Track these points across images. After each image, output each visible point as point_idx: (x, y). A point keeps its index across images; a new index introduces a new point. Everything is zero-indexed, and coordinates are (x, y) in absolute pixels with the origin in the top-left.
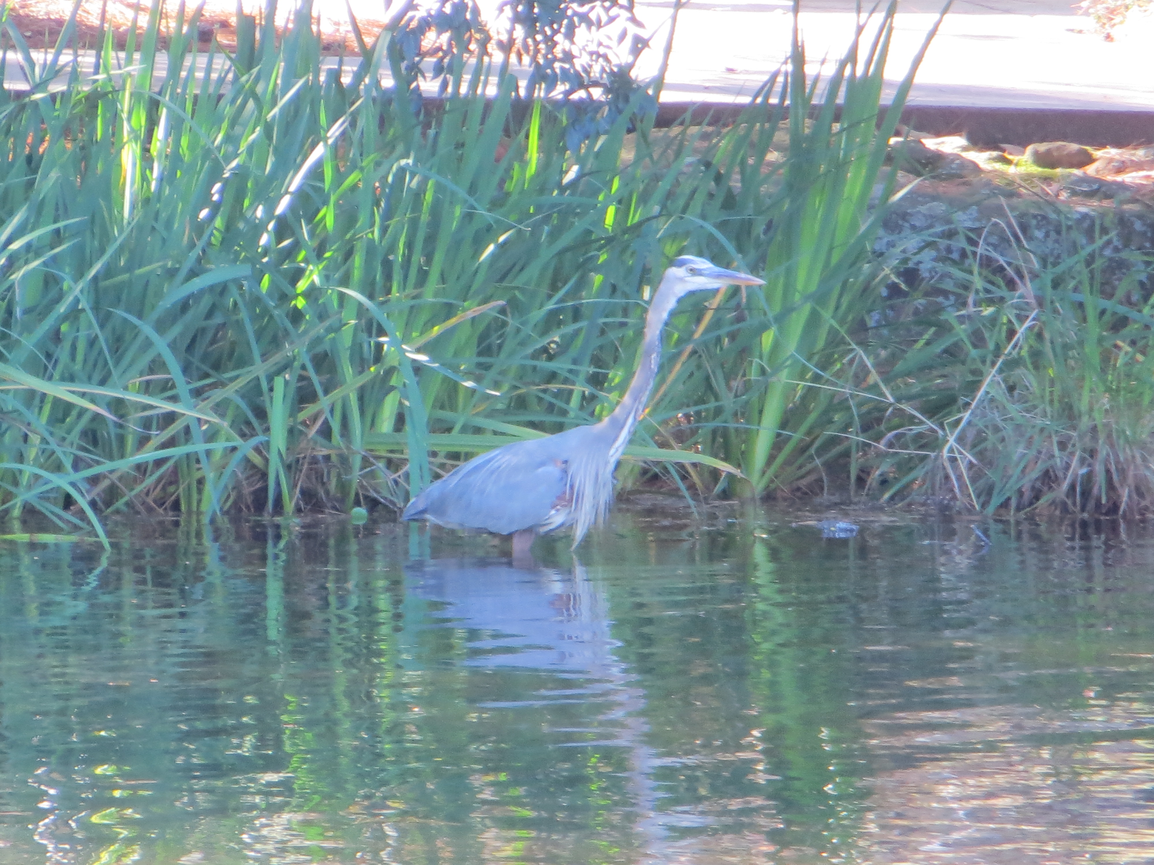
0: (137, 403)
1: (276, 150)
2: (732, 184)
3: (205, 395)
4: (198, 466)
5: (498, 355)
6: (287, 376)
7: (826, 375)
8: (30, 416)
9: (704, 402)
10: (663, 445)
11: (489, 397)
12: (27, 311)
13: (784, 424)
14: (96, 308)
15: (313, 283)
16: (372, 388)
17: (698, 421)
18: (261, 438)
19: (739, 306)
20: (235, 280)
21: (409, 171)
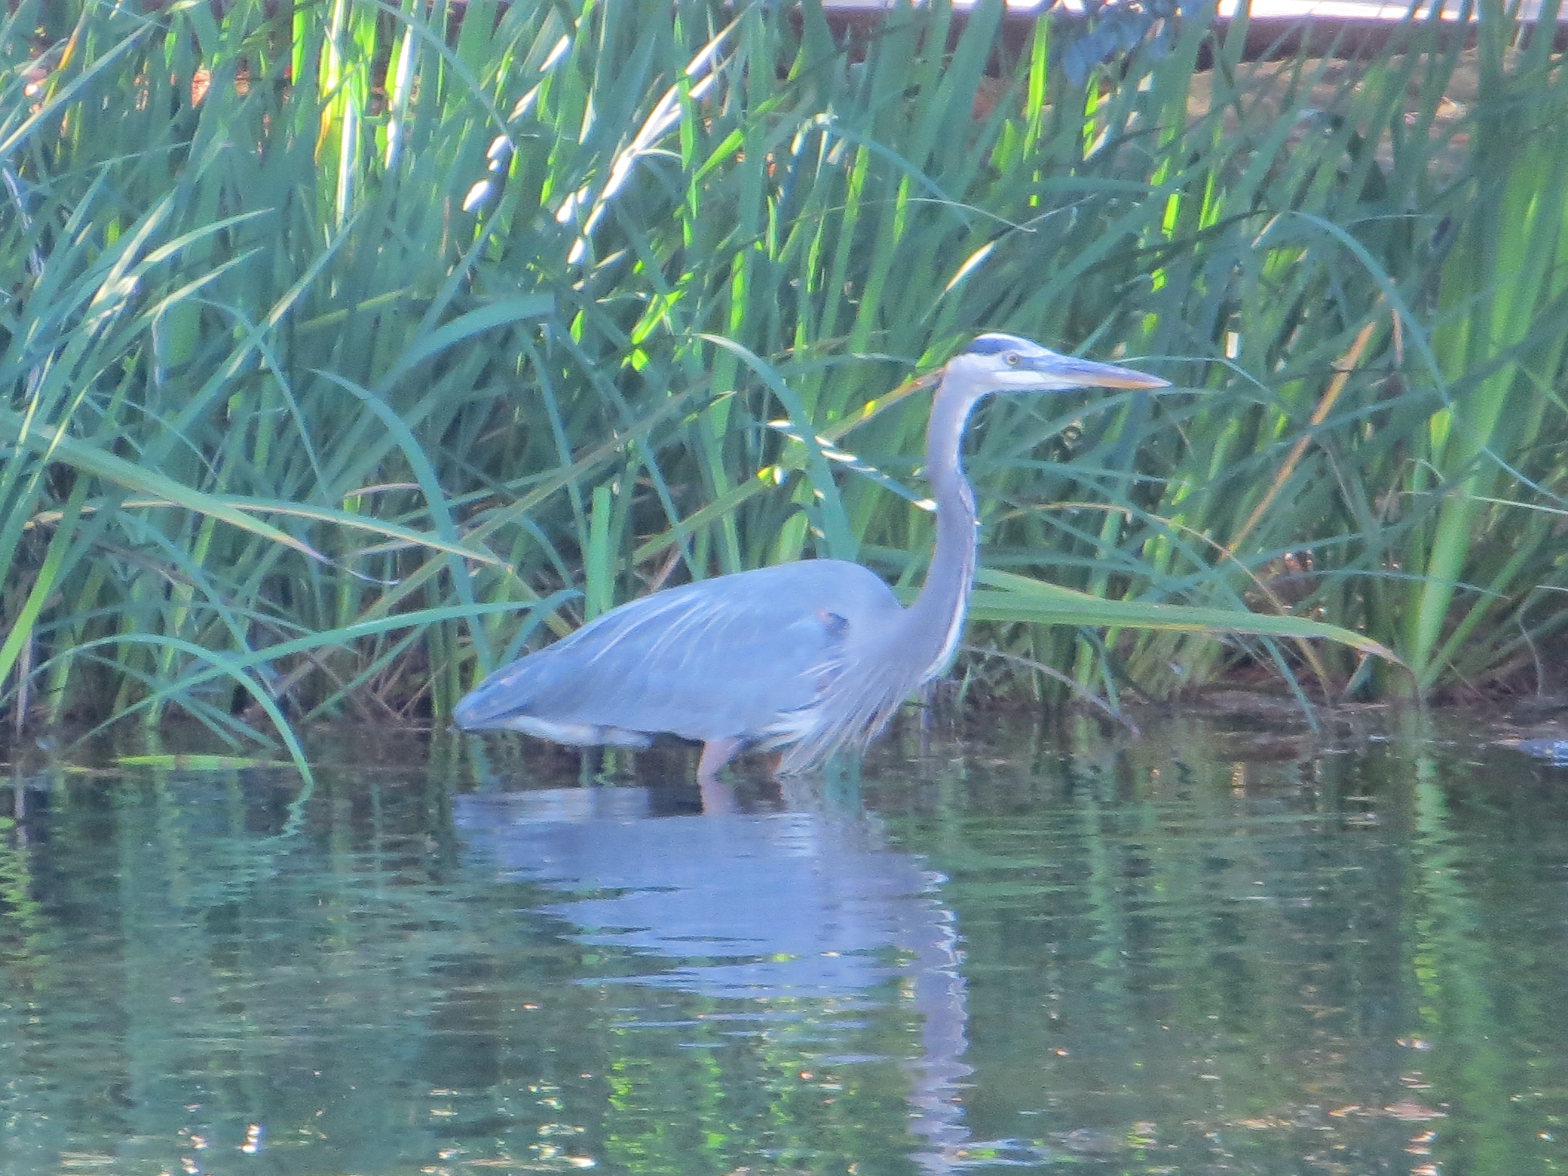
0: (359, 530)
1: (598, 97)
2: (1378, 158)
3: (476, 519)
4: (462, 640)
5: (977, 452)
6: (616, 488)
7: (1540, 488)
8: (177, 552)
9: (1330, 534)
10: (1260, 606)
12: (170, 374)
13: (1468, 572)
14: (289, 366)
15: (661, 324)
16: (762, 507)
17: (1319, 567)
18: (569, 593)
19: (1390, 368)
20: (525, 321)
21: (825, 135)
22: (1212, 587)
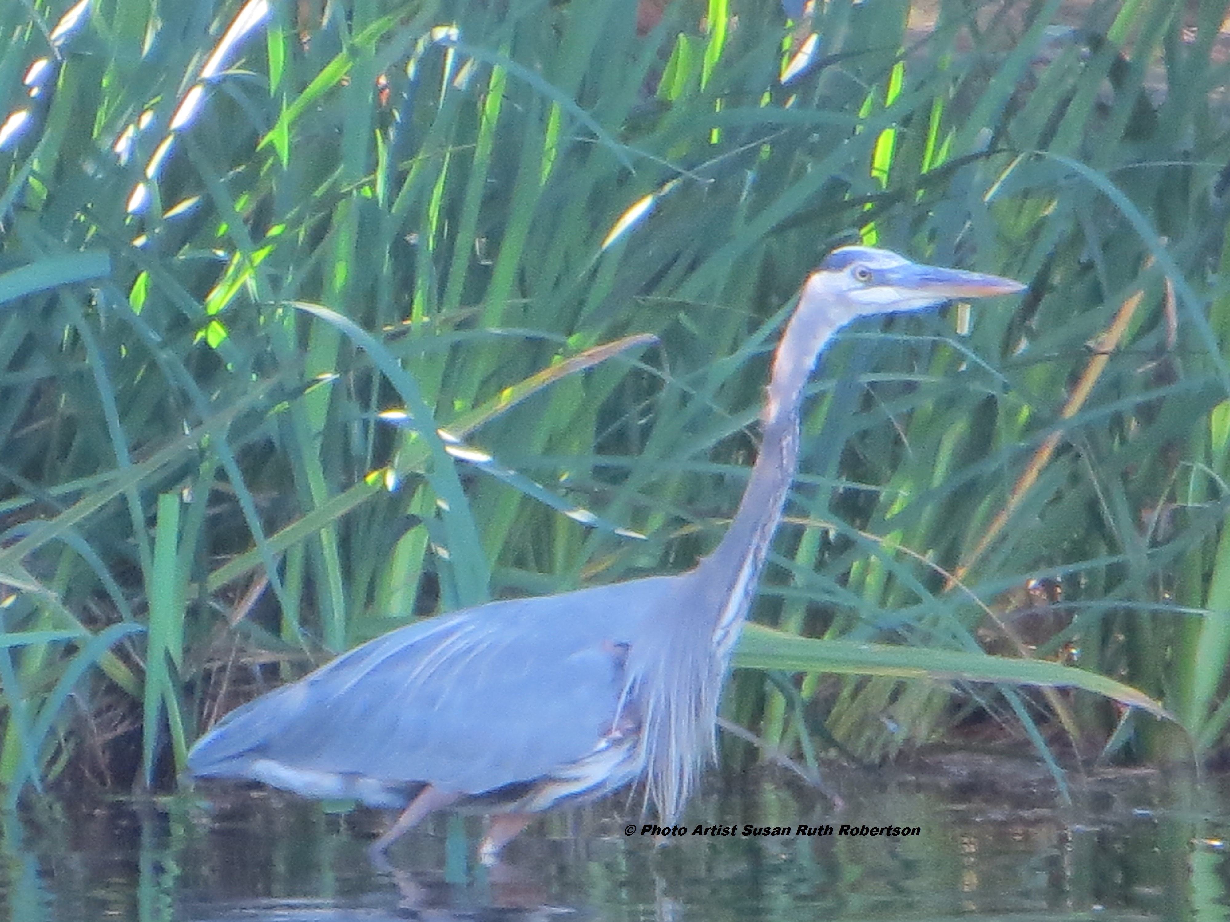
2: (1147, 84)
5: (641, 452)
6: (186, 495)
9: (1084, 556)
10: (997, 647)
11: (620, 541)
15: (244, 289)
16: (370, 520)
17: (1070, 597)
18: (128, 626)
19: (1160, 350)
20: (75, 286)
21: (451, 52)
22: (935, 622)
